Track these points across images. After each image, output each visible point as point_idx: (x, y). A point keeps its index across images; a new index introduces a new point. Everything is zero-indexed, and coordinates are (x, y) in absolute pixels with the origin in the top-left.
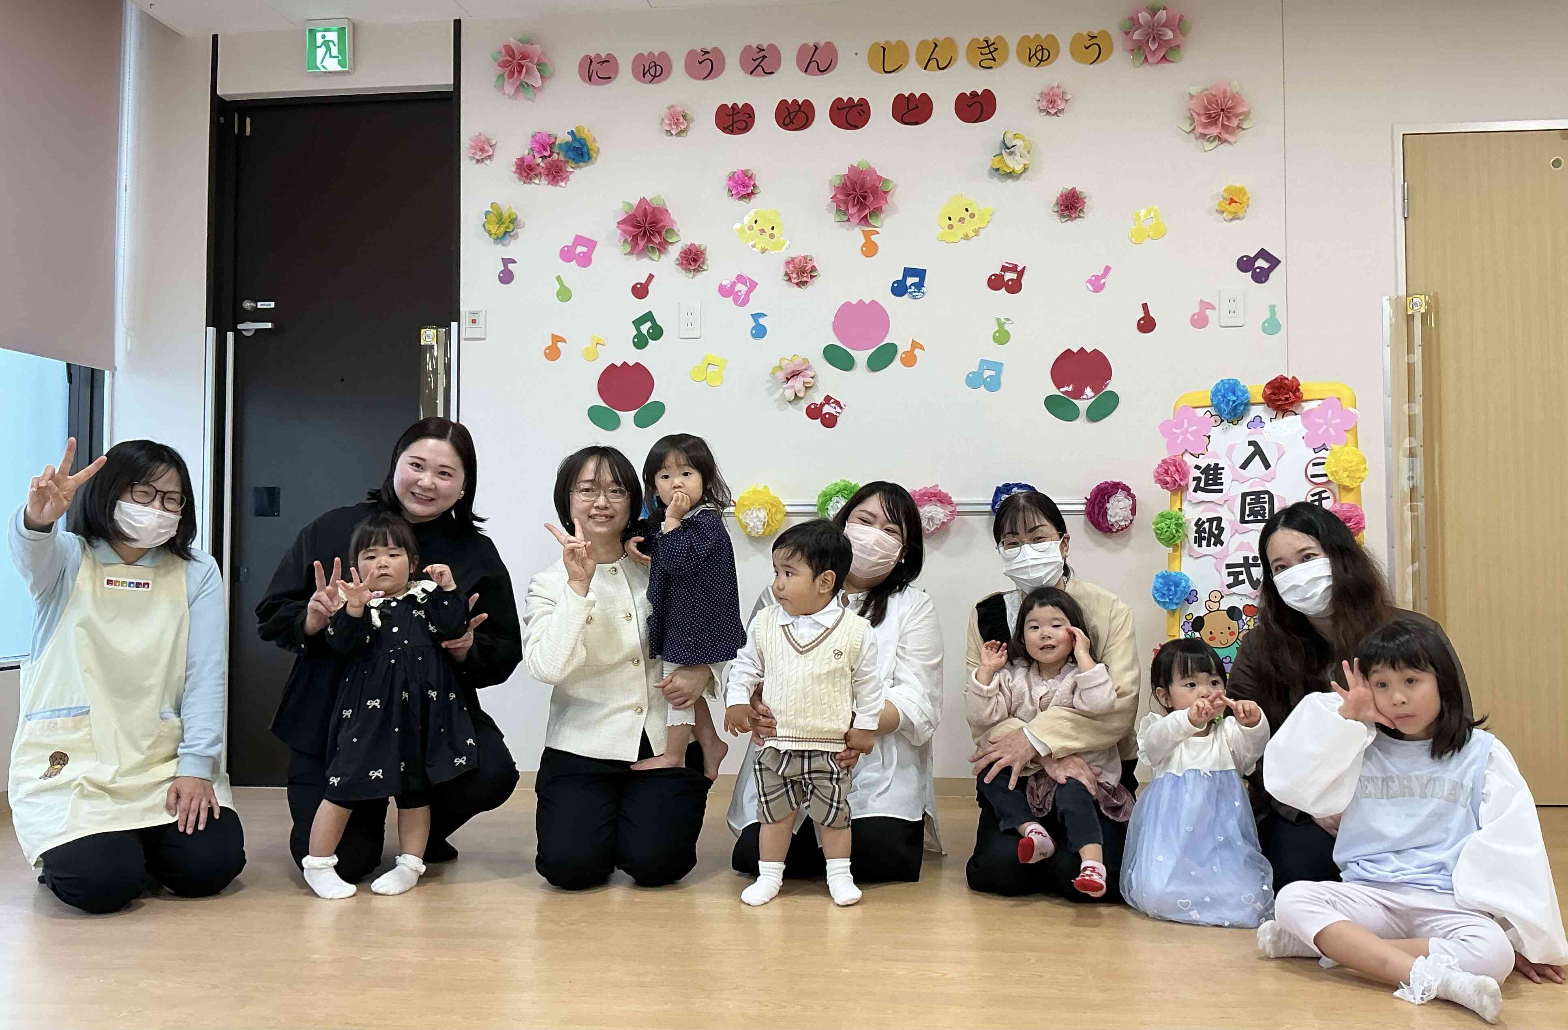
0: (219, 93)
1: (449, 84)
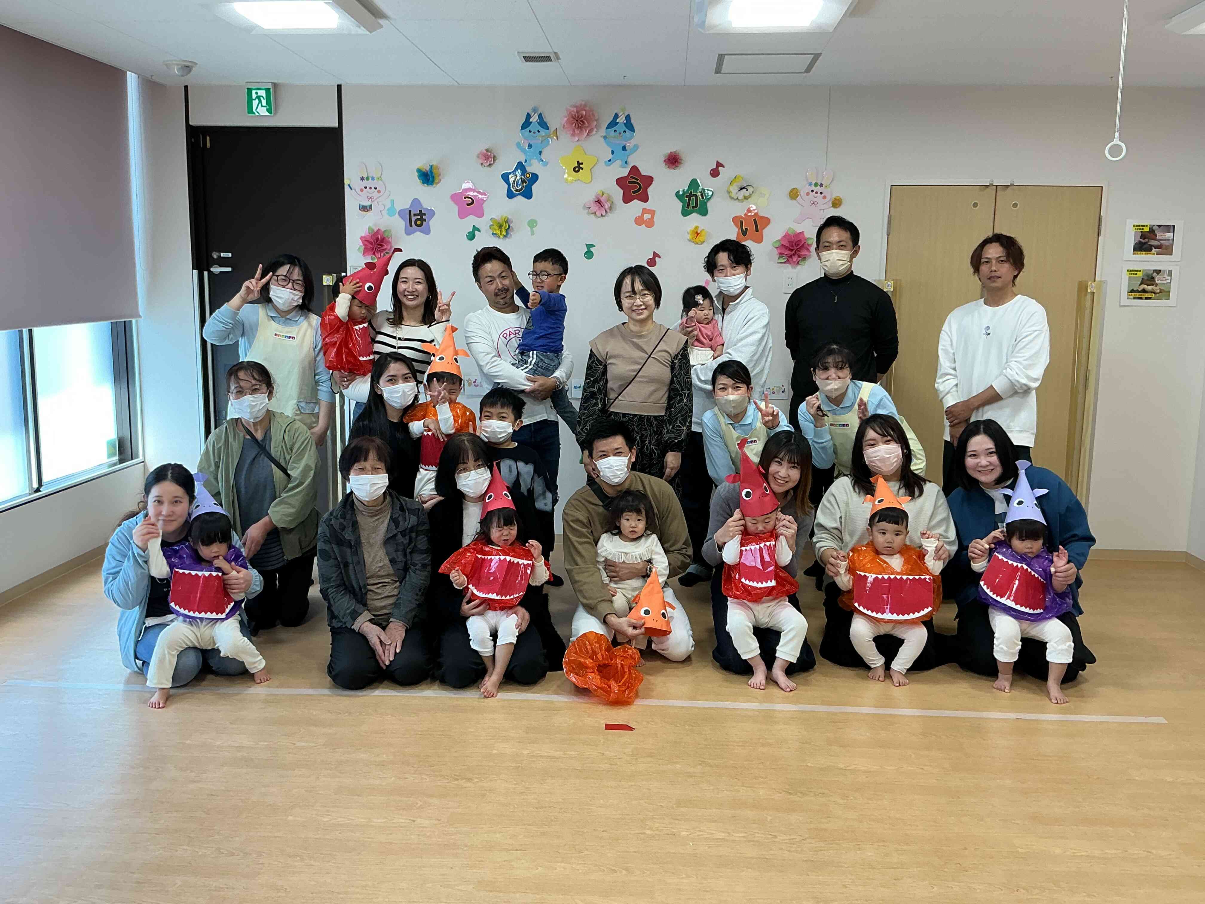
0: (191, 123)
1: (336, 125)
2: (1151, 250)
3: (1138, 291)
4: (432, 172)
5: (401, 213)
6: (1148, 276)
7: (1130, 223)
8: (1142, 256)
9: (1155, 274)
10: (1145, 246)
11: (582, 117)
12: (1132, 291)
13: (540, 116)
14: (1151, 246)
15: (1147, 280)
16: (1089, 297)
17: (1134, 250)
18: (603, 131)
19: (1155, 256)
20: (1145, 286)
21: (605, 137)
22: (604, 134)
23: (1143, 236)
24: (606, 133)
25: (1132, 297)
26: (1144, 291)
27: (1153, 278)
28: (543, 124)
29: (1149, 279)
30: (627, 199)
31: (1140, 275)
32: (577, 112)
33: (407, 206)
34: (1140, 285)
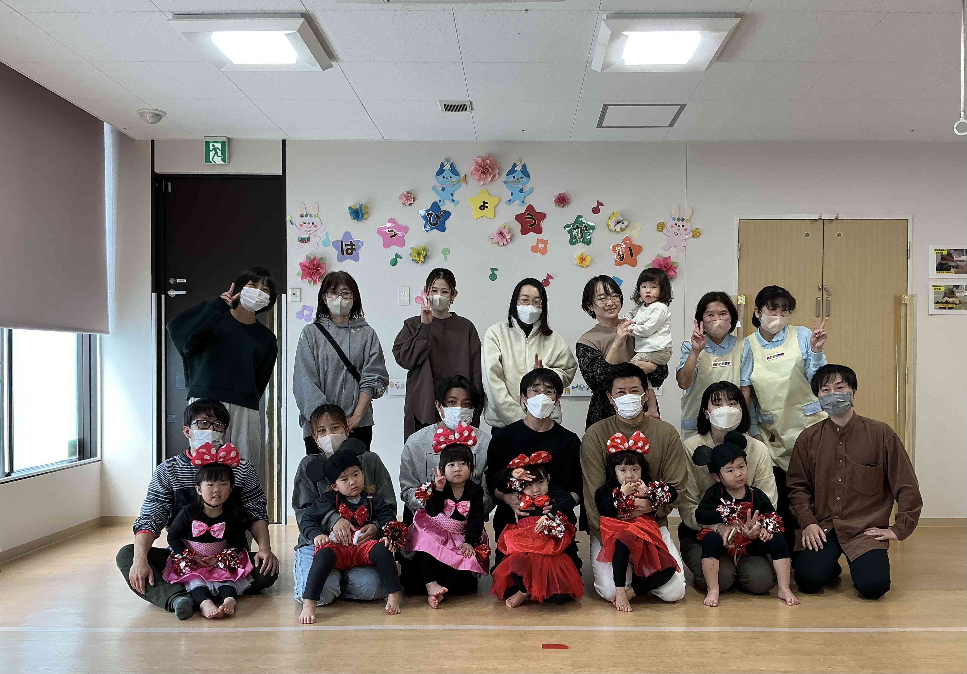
0: (155, 171)
1: (280, 172)
2: (950, 270)
3: (942, 303)
4: (361, 210)
5: (334, 244)
6: (949, 290)
7: (932, 249)
8: (944, 275)
9: (954, 289)
10: (944, 267)
11: (486, 165)
12: (937, 303)
13: (452, 165)
14: (950, 266)
15: (949, 294)
16: (903, 308)
17: (937, 270)
18: (504, 177)
19: (954, 274)
20: (947, 299)
21: (505, 182)
22: (505, 180)
23: (943, 258)
24: (506, 178)
25: (938, 307)
26: (947, 302)
27: (953, 292)
28: (454, 171)
29: (951, 292)
30: (524, 232)
31: (943, 289)
32: (483, 161)
33: (340, 237)
34: (943, 298)
